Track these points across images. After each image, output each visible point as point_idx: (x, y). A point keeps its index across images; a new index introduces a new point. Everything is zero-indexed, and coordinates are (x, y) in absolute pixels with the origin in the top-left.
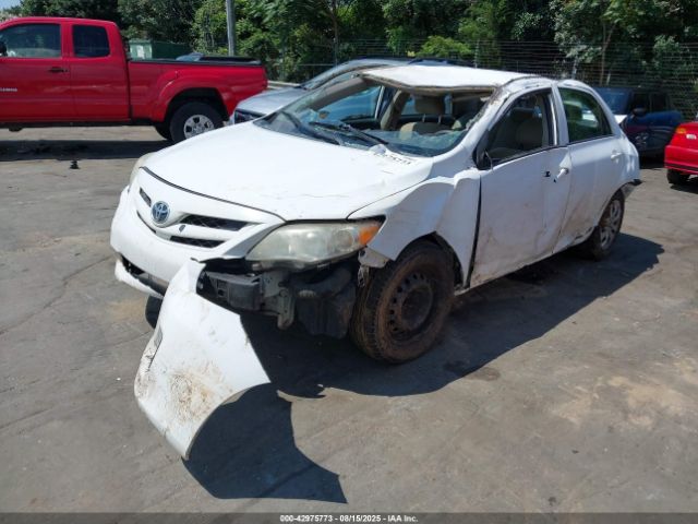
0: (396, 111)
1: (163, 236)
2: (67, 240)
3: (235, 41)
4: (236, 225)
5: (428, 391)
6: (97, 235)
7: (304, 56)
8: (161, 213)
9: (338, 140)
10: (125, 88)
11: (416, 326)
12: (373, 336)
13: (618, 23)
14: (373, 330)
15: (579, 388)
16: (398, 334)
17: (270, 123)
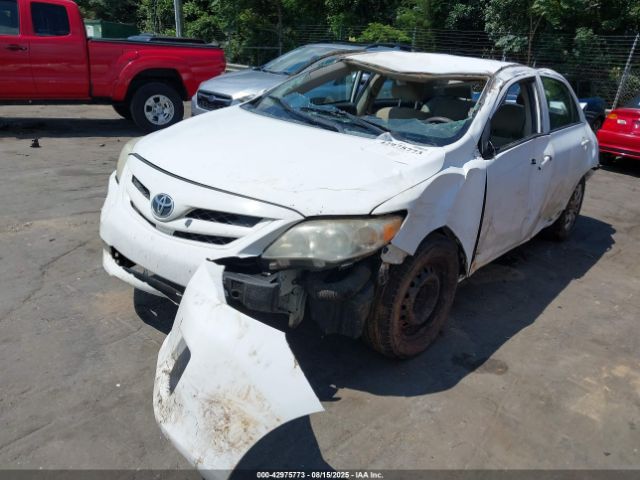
0: (372, 96)
1: (165, 230)
2: (38, 224)
3: (182, 24)
4: (251, 221)
5: (445, 389)
6: (69, 219)
7: (248, 39)
8: (163, 206)
9: (337, 126)
10: (84, 67)
11: (424, 319)
12: (388, 334)
13: (545, 15)
14: (388, 328)
15: (587, 379)
16: (409, 329)
17: (256, 107)
